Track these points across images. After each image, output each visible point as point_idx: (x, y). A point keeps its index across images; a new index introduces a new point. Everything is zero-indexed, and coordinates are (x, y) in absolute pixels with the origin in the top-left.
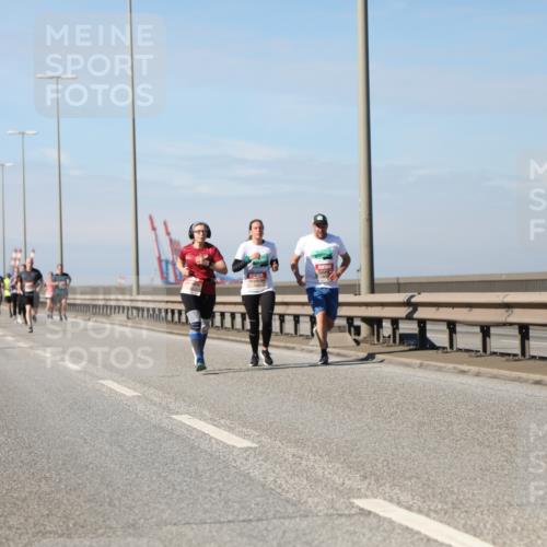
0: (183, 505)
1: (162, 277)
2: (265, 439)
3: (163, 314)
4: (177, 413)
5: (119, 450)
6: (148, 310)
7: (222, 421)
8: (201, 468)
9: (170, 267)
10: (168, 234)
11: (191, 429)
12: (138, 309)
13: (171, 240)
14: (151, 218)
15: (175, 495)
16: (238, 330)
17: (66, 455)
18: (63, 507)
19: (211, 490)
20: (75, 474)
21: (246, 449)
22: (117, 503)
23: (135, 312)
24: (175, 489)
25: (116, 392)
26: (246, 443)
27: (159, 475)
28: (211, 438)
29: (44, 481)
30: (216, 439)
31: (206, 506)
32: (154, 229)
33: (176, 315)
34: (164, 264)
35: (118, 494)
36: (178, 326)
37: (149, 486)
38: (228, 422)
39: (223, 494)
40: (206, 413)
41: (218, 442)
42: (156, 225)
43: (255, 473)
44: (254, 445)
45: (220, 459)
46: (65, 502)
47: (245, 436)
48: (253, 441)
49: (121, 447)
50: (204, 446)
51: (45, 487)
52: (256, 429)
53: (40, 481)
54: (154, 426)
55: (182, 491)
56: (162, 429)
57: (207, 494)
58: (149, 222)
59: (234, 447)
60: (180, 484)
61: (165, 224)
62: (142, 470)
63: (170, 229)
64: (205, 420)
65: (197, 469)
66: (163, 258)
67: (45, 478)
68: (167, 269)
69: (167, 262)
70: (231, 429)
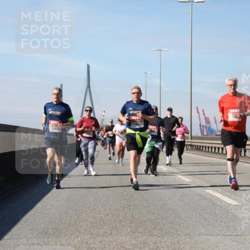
0: (209, 227)
1: (201, 133)
3: (201, 148)
4: (207, 189)
5: (183, 203)
6: (195, 146)
7: (226, 193)
8: (217, 212)
9: (205, 129)
10: (204, 114)
11: (213, 196)
12: (191, 145)
13: (205, 117)
14: (197, 108)
15: (206, 223)
17: (161, 204)
18: (160, 225)
19: (221, 222)
20: (165, 212)
22: (182, 225)
23: (190, 147)
24: (206, 221)
25: (182, 179)
27: (199, 214)
28: (221, 200)
29: (152, 215)
31: (219, 228)
32: (198, 112)
33: (210, 149)
34: (202, 127)
35: (182, 221)
36: (208, 153)
37: (195, 219)
38: (229, 194)
39: (227, 224)
40: (219, 190)
41: (224, 202)
44: (240, 204)
45: (226, 209)
46: (161, 223)
48: (239, 202)
49: (184, 202)
50: (218, 203)
51: (153, 217)
53: (151, 214)
54: (198, 194)
55: (209, 222)
56: (201, 196)
57: (219, 223)
58: (196, 109)
59: (231, 204)
60: (208, 218)
61: (203, 110)
62: (192, 212)
63: (205, 113)
64: (219, 193)
65: (215, 213)
66: (202, 124)
67: (153, 213)
68: (203, 130)
69: (203, 126)
70: (230, 197)
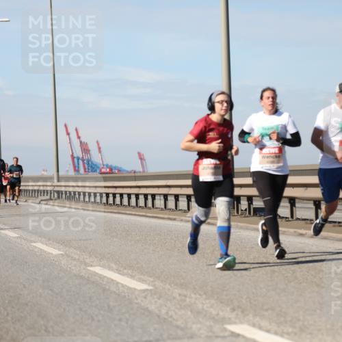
1: (75, 170)
2: (158, 283)
4: (92, 266)
7: (125, 271)
8: (111, 304)
9: (81, 162)
10: (79, 137)
11: (102, 277)
12: (58, 192)
13: (81, 142)
14: (66, 126)
19: (120, 320)
21: (145, 291)
26: (144, 286)
27: (81, 309)
28: (118, 283)
30: (122, 284)
32: (68, 134)
34: (76, 160)
36: (89, 205)
38: (130, 272)
40: (113, 265)
41: (123, 286)
42: (69, 131)
43: (152, 307)
44: (150, 288)
45: (125, 298)
47: (143, 281)
48: (149, 285)
50: (113, 288)
52: (151, 277)
54: (75, 275)
55: (99, 321)
56: (82, 277)
59: (135, 289)
60: (97, 316)
61: (76, 130)
63: (80, 135)
64: (112, 270)
65: (109, 306)
66: (75, 155)
68: (78, 164)
69: (78, 159)
70: (132, 277)
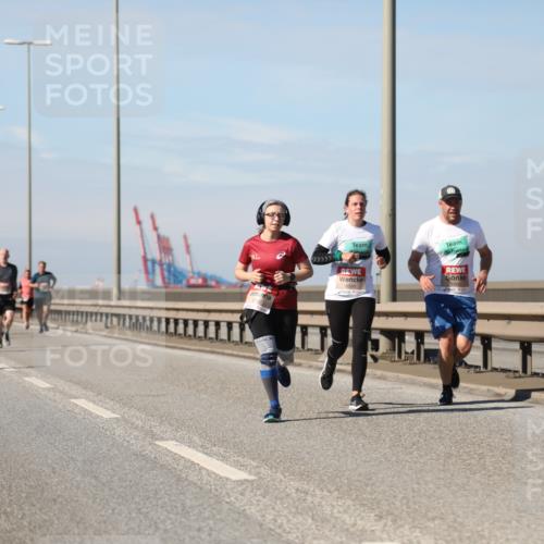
1: (148, 281)
2: (264, 471)
3: (148, 323)
4: (162, 439)
5: (93, 481)
6: (130, 317)
7: (215, 449)
8: (188, 503)
9: (157, 268)
10: (156, 229)
11: (177, 458)
12: (118, 316)
13: (159, 237)
14: (136, 210)
16: (236, 343)
17: (31, 487)
19: (199, 530)
20: (40, 509)
21: (242, 482)
23: (115, 320)
24: (157, 528)
25: (91, 414)
26: (242, 475)
27: (139, 511)
28: (201, 468)
30: (207, 470)
32: (139, 222)
33: (163, 324)
34: (149, 264)
36: (165, 337)
37: (127, 524)
38: (222, 450)
39: (214, 534)
40: (196, 438)
41: (209, 473)
42: (141, 218)
43: (252, 510)
44: (252, 478)
45: (212, 493)
47: (241, 466)
48: (250, 473)
49: (96, 478)
50: (193, 477)
52: (253, 459)
54: (135, 454)
55: (165, 530)
56: (145, 458)
58: (133, 215)
59: (227, 479)
60: (163, 522)
61: (152, 217)
62: (119, 504)
64: (194, 447)
65: (183, 505)
66: (149, 257)
68: (154, 270)
69: (154, 262)
70: (224, 459)
